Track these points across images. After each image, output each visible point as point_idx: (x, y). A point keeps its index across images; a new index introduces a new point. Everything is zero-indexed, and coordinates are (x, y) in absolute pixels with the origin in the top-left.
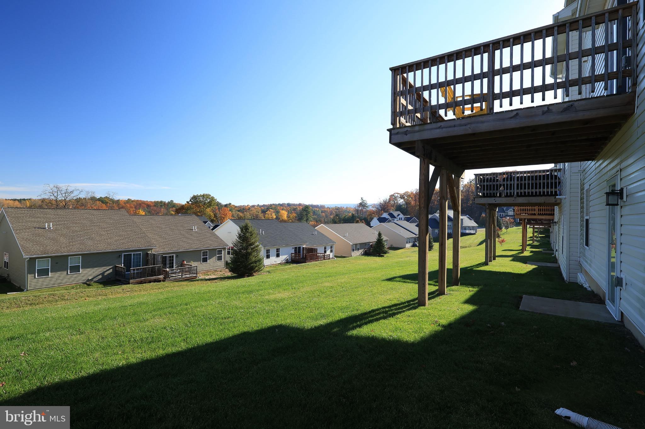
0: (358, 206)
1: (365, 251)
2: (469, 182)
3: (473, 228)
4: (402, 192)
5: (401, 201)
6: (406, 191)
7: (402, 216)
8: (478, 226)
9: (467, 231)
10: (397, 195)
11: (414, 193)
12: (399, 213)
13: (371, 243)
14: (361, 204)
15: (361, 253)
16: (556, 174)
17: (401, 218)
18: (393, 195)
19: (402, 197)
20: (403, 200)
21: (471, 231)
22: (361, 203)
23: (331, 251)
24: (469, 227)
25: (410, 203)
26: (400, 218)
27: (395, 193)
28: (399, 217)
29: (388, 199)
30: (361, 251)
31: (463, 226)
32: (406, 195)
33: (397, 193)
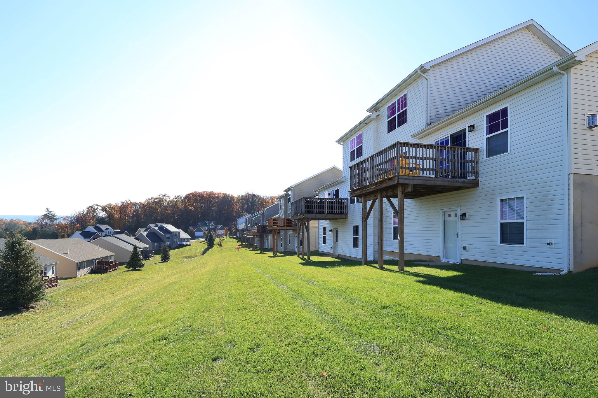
0: (42, 218)
1: (92, 269)
2: (175, 198)
3: (188, 240)
4: (104, 204)
5: (102, 214)
6: (109, 203)
7: (111, 230)
8: (191, 239)
9: (184, 243)
10: (96, 207)
11: (120, 205)
12: (107, 226)
13: (97, 259)
14: (46, 216)
15: (88, 271)
16: (344, 201)
17: (111, 232)
18: (92, 207)
19: (104, 209)
20: (104, 213)
21: (187, 242)
22: (46, 214)
23: (53, 273)
24: (185, 239)
25: (114, 217)
26: (108, 232)
27: (94, 205)
28: (108, 230)
29: (86, 211)
30: (87, 269)
31: (180, 238)
32: (108, 207)
33: (97, 205)
